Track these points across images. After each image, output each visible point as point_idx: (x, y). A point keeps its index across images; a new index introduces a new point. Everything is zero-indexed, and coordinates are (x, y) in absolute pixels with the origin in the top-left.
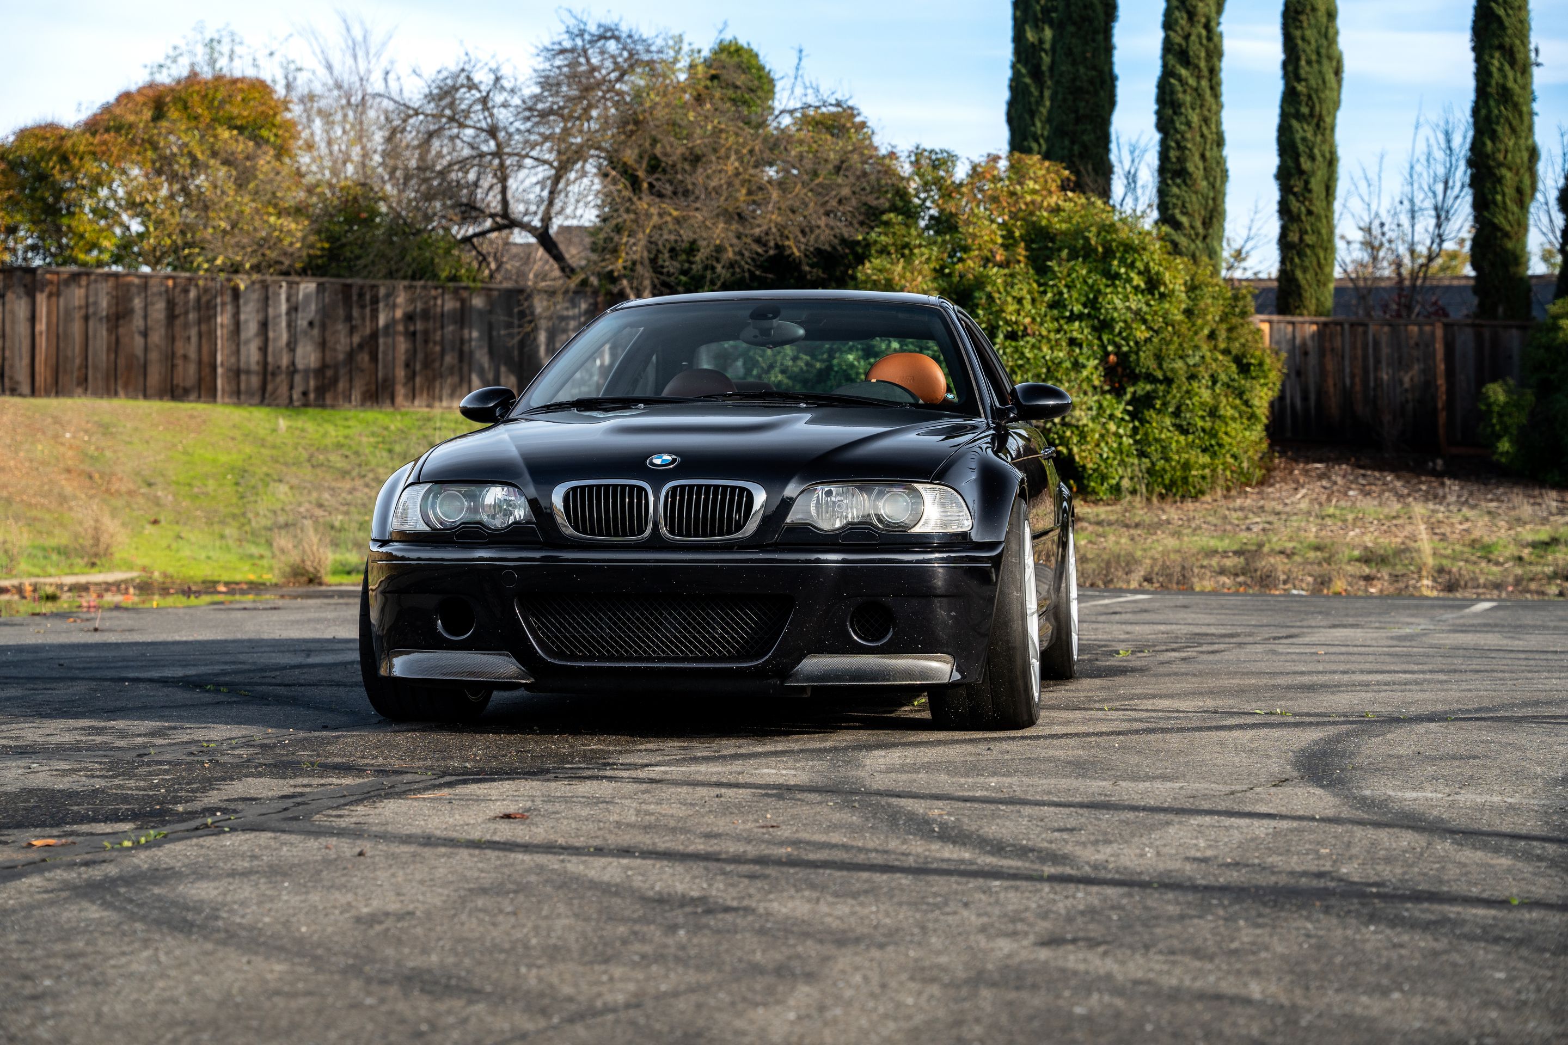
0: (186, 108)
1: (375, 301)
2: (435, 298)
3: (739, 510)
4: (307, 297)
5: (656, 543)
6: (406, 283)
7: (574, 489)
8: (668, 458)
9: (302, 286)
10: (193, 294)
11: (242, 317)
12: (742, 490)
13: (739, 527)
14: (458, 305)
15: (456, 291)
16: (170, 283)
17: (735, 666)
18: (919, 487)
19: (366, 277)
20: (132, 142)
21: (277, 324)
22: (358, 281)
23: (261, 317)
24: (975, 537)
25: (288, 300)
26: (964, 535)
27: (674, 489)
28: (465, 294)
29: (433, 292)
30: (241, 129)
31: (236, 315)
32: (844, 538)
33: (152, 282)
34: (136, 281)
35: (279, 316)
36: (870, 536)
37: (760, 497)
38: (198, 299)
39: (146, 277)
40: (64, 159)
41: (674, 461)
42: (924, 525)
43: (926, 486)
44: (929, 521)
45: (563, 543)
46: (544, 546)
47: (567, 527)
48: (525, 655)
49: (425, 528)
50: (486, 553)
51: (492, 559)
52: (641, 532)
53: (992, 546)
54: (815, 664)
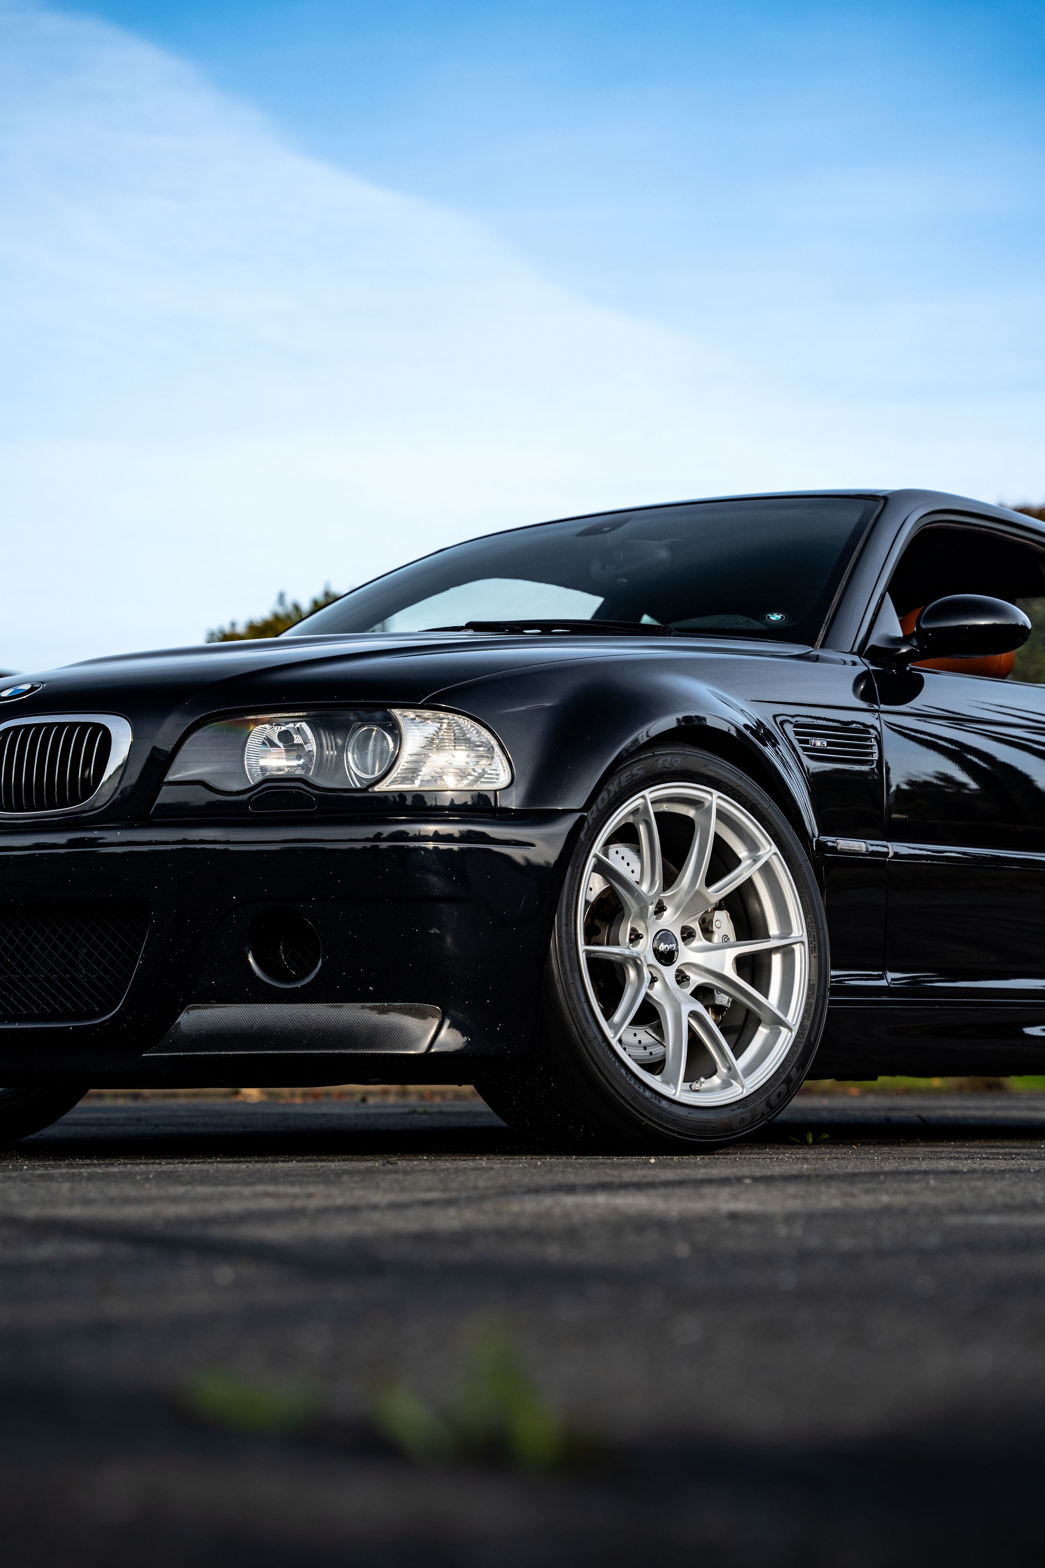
3: (87, 764)
8: (27, 687)
12: (99, 727)
13: (89, 790)
18: (396, 712)
24: (513, 801)
26: (491, 797)
27: (6, 731)
32: (256, 804)
36: (307, 802)
37: (123, 740)
41: (33, 689)
42: (404, 780)
43: (411, 714)
44: (413, 772)
53: (550, 817)
54: (192, 1020)
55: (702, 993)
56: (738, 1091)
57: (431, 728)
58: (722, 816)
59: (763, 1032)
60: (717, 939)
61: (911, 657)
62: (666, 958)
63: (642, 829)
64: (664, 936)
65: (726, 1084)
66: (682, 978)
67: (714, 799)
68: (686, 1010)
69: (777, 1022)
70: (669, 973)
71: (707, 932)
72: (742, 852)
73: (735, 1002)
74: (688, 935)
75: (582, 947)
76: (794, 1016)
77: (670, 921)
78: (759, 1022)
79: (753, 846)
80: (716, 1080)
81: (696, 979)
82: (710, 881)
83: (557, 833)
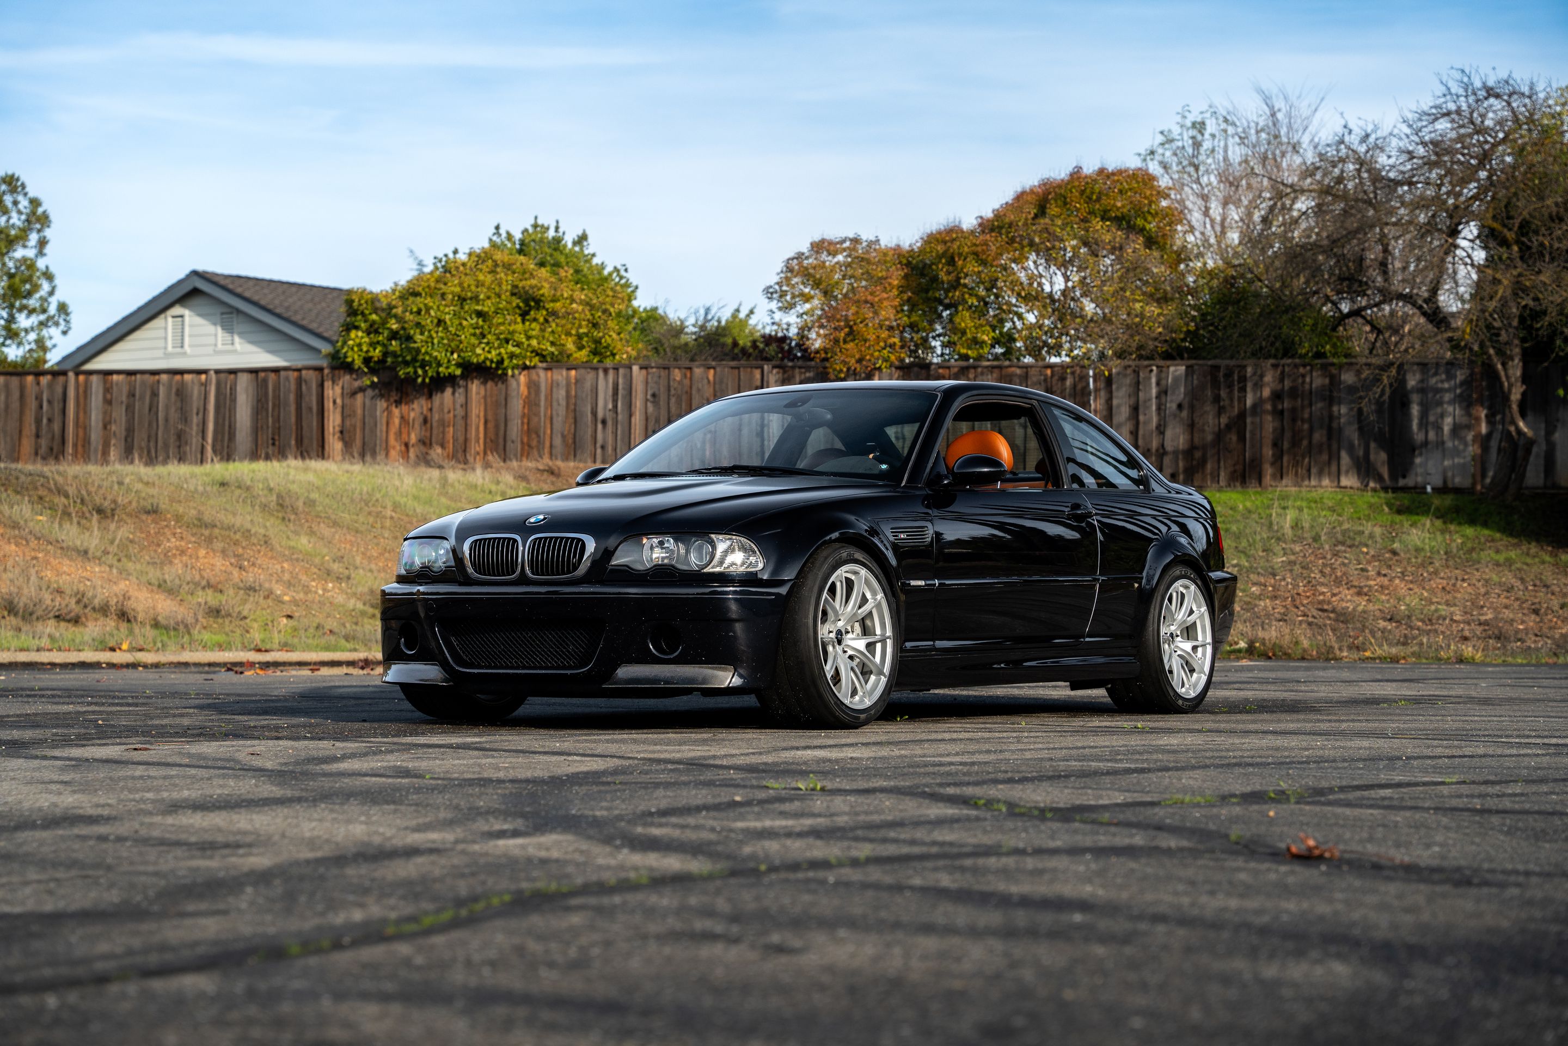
0: (1065, 203)
1: (1243, 379)
2: (1303, 376)
3: (575, 556)
4: (1176, 380)
5: (523, 580)
6: (1272, 361)
7: (476, 542)
8: (541, 517)
9: (1172, 369)
10: (1069, 382)
11: (1115, 402)
12: (579, 540)
13: (576, 568)
14: (1327, 381)
15: (1324, 367)
16: (1049, 372)
17: (569, 672)
18: (712, 536)
19: (1232, 357)
20: (1012, 241)
21: (1149, 408)
22: (1223, 363)
23: (1132, 401)
24: (765, 576)
25: (1158, 384)
26: (756, 574)
27: (535, 540)
28: (1334, 371)
29: (1301, 370)
30: (1116, 221)
31: (1109, 401)
32: (652, 576)
33: (1033, 372)
34: (1018, 371)
35: (1150, 400)
36: (674, 576)
37: (591, 546)
38: (1074, 386)
39: (1027, 367)
40: (951, 261)
41: (545, 519)
42: (717, 566)
43: (721, 537)
44: (721, 563)
45: (469, 582)
46: (461, 584)
47: (470, 570)
48: (444, 665)
49: (403, 572)
50: (422, 589)
51: (424, 593)
52: (514, 572)
53: (781, 583)
54: (625, 672)
55: (851, 658)
56: (867, 703)
57: (729, 542)
59: (875, 675)
60: (856, 634)
61: (950, 485)
62: (840, 642)
63: (838, 584)
64: (839, 632)
65: (862, 700)
66: (844, 652)
67: (863, 571)
68: (849, 666)
69: (880, 671)
70: (839, 649)
71: (852, 631)
73: (863, 661)
74: (847, 632)
75: (820, 637)
76: (887, 669)
77: (841, 625)
78: (873, 671)
80: (859, 697)
81: (851, 652)
83: (783, 590)
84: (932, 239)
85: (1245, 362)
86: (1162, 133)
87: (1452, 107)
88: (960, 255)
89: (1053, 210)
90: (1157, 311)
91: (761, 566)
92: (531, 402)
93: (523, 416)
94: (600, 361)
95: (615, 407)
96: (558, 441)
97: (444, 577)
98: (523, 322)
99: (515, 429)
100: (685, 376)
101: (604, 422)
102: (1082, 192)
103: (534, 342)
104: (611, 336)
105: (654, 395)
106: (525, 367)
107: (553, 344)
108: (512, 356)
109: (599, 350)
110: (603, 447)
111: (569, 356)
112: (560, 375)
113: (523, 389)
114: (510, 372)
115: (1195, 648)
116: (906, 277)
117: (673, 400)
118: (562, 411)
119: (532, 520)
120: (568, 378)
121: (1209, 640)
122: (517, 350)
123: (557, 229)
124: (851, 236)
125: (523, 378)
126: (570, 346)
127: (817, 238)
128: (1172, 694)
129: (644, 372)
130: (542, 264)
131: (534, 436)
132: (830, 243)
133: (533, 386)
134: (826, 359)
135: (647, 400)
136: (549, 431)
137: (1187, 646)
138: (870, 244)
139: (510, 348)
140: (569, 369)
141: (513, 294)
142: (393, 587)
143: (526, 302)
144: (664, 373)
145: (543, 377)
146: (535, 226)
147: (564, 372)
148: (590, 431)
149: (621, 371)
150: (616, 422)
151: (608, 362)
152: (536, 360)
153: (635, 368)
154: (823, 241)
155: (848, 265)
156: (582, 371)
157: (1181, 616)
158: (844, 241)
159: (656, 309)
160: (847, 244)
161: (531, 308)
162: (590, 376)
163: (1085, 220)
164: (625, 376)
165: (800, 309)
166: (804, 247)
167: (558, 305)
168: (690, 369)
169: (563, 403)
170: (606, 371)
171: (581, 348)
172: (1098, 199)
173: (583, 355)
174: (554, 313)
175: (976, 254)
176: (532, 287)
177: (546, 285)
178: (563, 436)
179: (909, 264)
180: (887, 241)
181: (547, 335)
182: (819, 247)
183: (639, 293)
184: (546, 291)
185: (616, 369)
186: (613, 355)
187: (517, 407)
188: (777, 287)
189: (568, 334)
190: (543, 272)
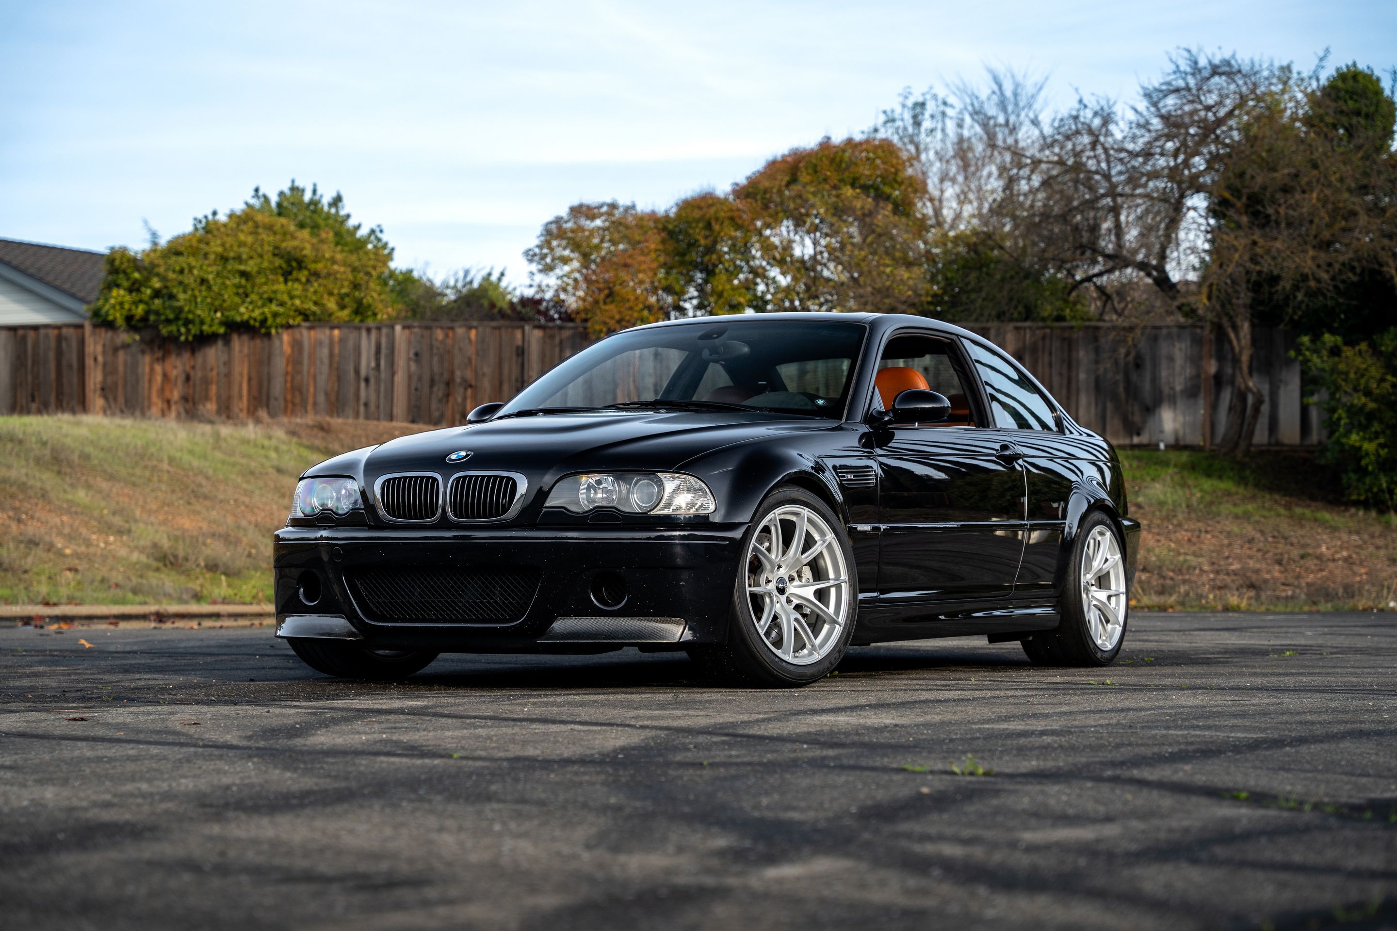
0: (816, 172)
2: (1044, 338)
3: (504, 496)
5: (444, 524)
6: (1014, 324)
7: (388, 480)
8: (463, 453)
12: (509, 479)
13: (505, 509)
14: (1066, 343)
15: (1064, 330)
17: (498, 626)
18: (660, 474)
19: (977, 320)
20: (766, 207)
24: (717, 519)
26: (706, 517)
27: (458, 479)
29: (1042, 332)
30: (865, 188)
32: (592, 519)
36: (617, 519)
37: (523, 485)
40: (709, 226)
41: (467, 455)
42: (665, 507)
43: (668, 475)
44: (668, 505)
45: (381, 525)
46: (371, 528)
47: (382, 512)
48: (351, 617)
49: (300, 514)
50: (325, 533)
51: (327, 538)
52: (433, 515)
53: (734, 527)
54: (562, 625)
55: (798, 608)
56: (817, 657)
57: (677, 482)
58: (810, 521)
59: (826, 627)
60: (804, 580)
61: (890, 422)
62: (782, 591)
63: (773, 529)
64: (781, 580)
65: (810, 654)
66: (789, 601)
67: (806, 512)
68: (792, 618)
69: (834, 622)
70: (783, 598)
71: (800, 577)
72: (817, 537)
73: (812, 611)
74: (792, 579)
75: (748, 589)
76: (842, 619)
77: (783, 572)
78: (825, 622)
79: (823, 534)
80: (805, 651)
81: (796, 601)
82: (803, 552)
83: (737, 534)
84: (688, 206)
85: (989, 325)
86: (885, 112)
87: (1181, 83)
88: (717, 219)
89: (804, 178)
90: (906, 275)
91: (712, 507)
92: (295, 361)
93: (287, 373)
94: (362, 321)
95: (378, 365)
96: (321, 399)
97: (352, 519)
98: (286, 282)
99: (278, 387)
100: (447, 336)
101: (367, 380)
102: (832, 161)
103: (297, 302)
104: (373, 295)
105: (416, 354)
106: (288, 327)
107: (316, 303)
108: (275, 315)
109: (361, 310)
110: (366, 405)
111: (330, 315)
112: (322, 334)
113: (287, 349)
114: (273, 331)
115: (1109, 597)
116: (663, 242)
117: (436, 359)
118: (325, 369)
119: (453, 457)
120: (331, 338)
121: (1123, 589)
122: (281, 310)
123: (314, 192)
124: (609, 200)
125: (286, 337)
126: (331, 304)
127: (575, 202)
128: (1092, 646)
129: (407, 332)
130: (301, 226)
131: (297, 393)
132: (589, 208)
133: (297, 345)
134: (586, 320)
135: (409, 359)
136: (312, 389)
137: (1102, 595)
138: (627, 209)
139: (274, 307)
140: (332, 328)
141: (275, 255)
142: (287, 532)
143: (288, 262)
144: (426, 333)
145: (307, 336)
146: (293, 189)
147: (327, 331)
148: (352, 390)
149: (384, 331)
150: (378, 380)
151: (370, 322)
152: (299, 319)
153: (398, 328)
154: (581, 206)
155: (604, 229)
156: (345, 330)
157: (1096, 564)
158: (602, 206)
159: (410, 271)
160: (605, 209)
161: (293, 269)
162: (352, 336)
163: (835, 187)
164: (388, 336)
165: (559, 271)
166: (563, 212)
167: (320, 266)
168: (452, 328)
169: (326, 361)
170: (369, 330)
171: (342, 307)
172: (848, 168)
173: (345, 314)
174: (316, 274)
175: (732, 219)
176: (295, 248)
177: (308, 246)
178: (327, 394)
179: (665, 229)
180: (643, 206)
181: (309, 294)
182: (577, 211)
183: (396, 255)
184: (308, 251)
185: (379, 329)
186: (375, 315)
187: (280, 365)
188: (537, 250)
189: (331, 294)
190: (305, 234)
